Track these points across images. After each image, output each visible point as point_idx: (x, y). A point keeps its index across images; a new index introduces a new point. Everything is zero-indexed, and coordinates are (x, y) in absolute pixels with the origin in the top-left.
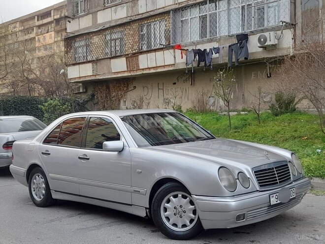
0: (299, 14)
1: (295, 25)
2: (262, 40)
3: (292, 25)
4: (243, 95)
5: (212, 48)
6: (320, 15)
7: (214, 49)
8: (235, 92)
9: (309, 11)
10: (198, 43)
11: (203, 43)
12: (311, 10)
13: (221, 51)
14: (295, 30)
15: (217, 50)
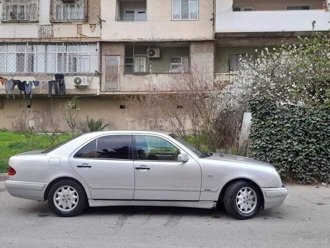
0: (104, 67)
1: (101, 74)
2: (78, 81)
3: (99, 74)
4: (51, 120)
5: (32, 81)
6: (119, 71)
7: (34, 82)
8: (44, 117)
9: (111, 67)
10: (15, 75)
11: (20, 75)
12: (112, 66)
13: (41, 85)
14: (101, 78)
15: (37, 83)
